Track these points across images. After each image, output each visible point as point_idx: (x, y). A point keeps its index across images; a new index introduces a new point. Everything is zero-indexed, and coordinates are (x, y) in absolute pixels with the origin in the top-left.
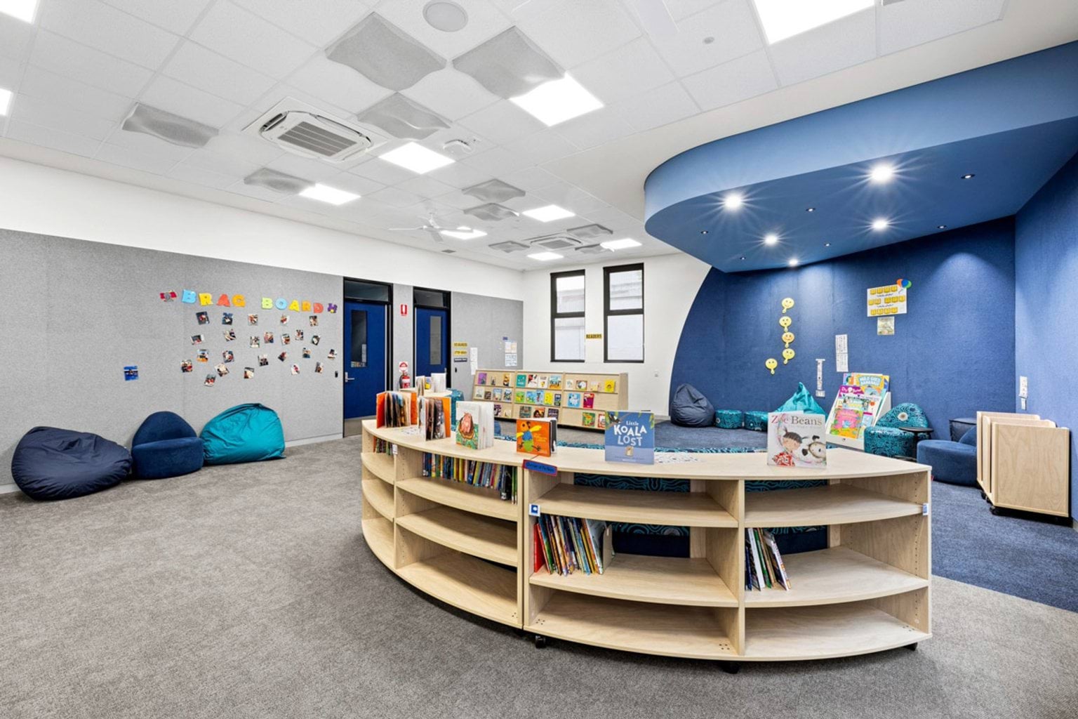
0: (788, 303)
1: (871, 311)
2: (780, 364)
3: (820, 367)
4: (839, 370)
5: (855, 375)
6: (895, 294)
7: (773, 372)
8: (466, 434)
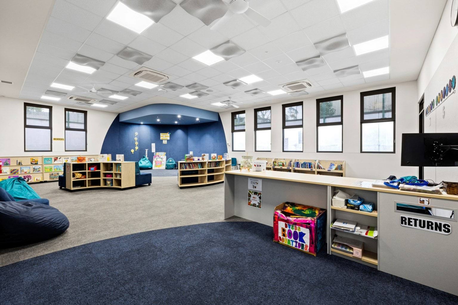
0: (137, 134)
1: (161, 138)
2: (135, 151)
3: (147, 152)
4: (153, 152)
5: (157, 153)
6: (167, 135)
7: (133, 153)
8: (214, 158)
